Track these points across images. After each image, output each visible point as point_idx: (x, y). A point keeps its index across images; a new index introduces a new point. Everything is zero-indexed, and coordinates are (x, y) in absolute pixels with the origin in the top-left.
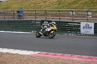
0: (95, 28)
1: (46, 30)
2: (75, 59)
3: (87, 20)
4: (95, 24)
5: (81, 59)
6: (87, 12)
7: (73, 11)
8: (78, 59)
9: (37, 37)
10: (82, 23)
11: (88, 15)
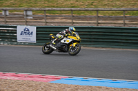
0: (37, 34)
1: (62, 41)
2: (8, 78)
3: (27, 23)
4: (37, 28)
5: (17, 78)
6: (26, 11)
7: (5, 10)
8: (12, 78)
9: (45, 53)
10: (18, 26)
11: (27, 16)
